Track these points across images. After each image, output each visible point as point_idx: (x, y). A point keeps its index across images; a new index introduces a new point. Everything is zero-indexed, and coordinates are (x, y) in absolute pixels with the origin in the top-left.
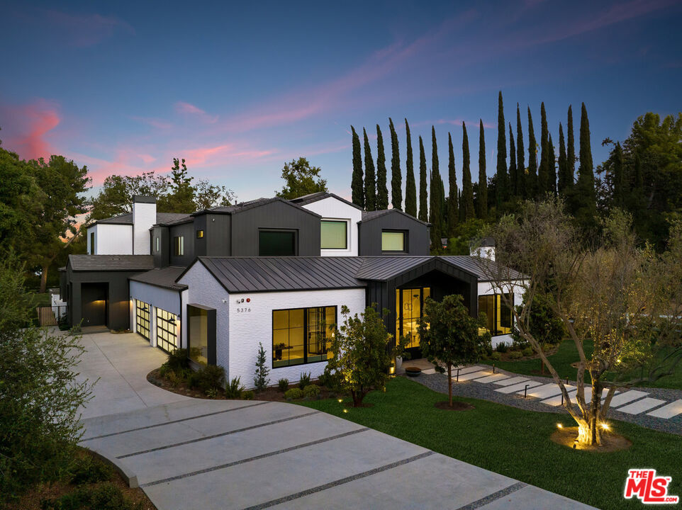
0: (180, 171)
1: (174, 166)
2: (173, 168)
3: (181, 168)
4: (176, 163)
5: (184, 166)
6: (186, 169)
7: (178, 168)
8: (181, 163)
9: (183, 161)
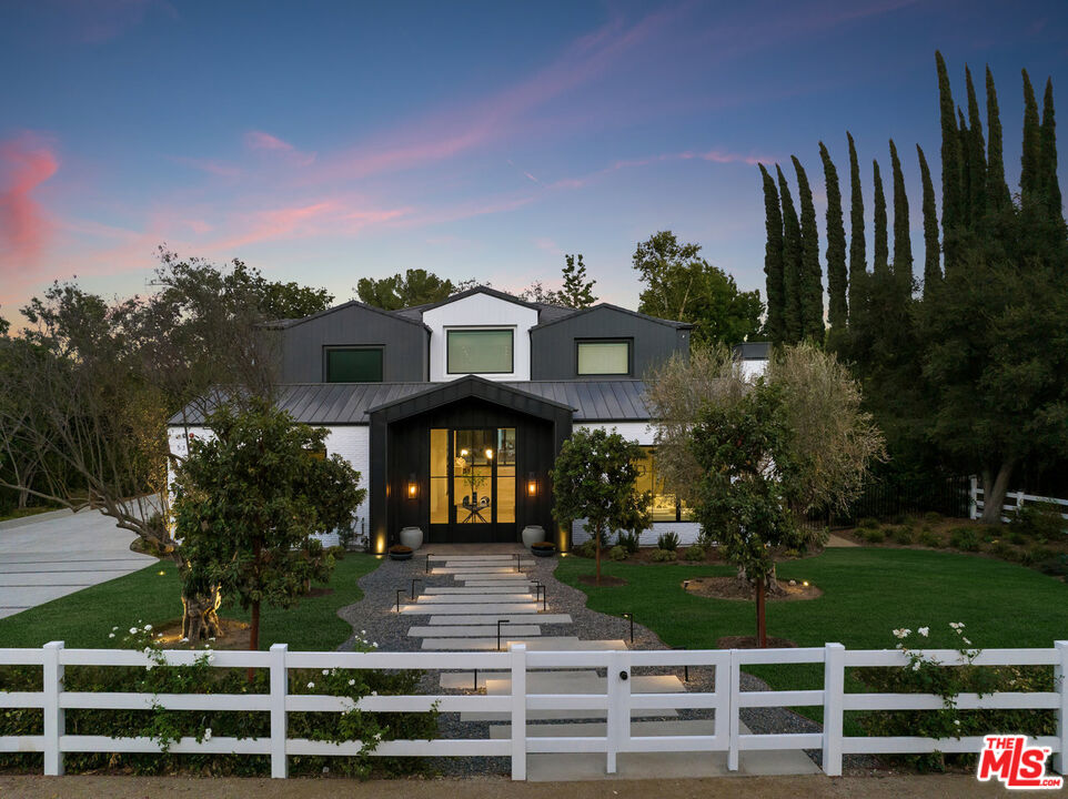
0: (575, 273)
1: (567, 268)
2: (564, 270)
3: (577, 268)
4: (570, 261)
5: (580, 264)
6: (583, 270)
7: (571, 268)
8: (576, 261)
9: (580, 257)
